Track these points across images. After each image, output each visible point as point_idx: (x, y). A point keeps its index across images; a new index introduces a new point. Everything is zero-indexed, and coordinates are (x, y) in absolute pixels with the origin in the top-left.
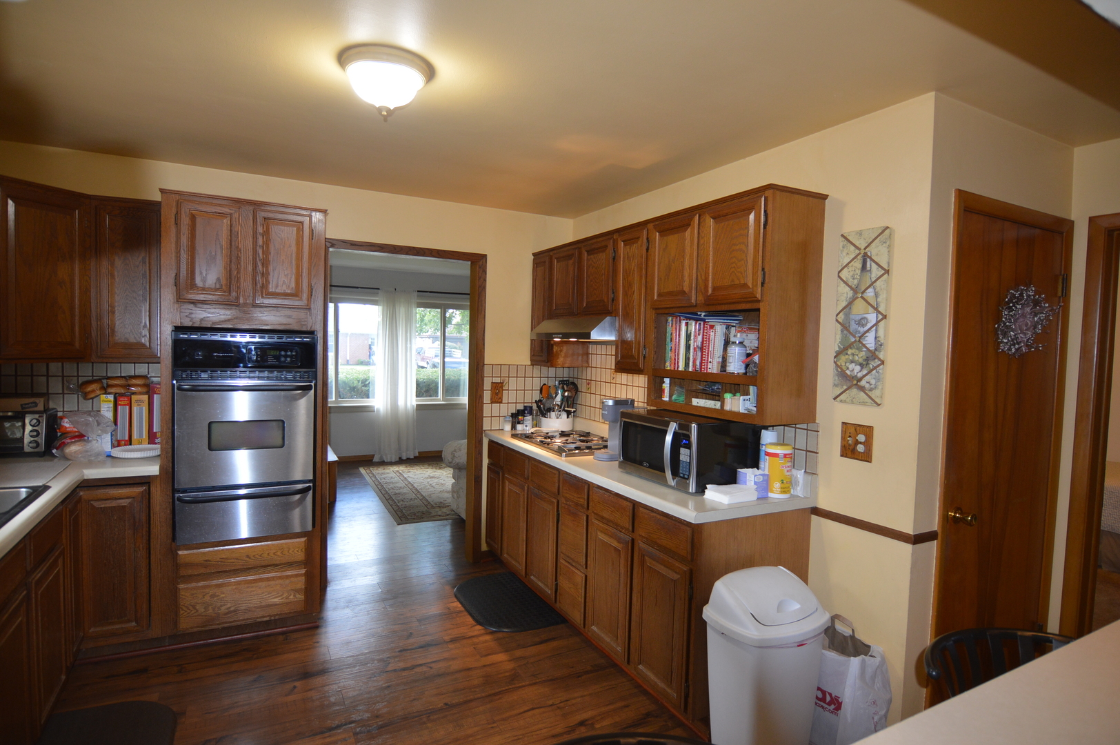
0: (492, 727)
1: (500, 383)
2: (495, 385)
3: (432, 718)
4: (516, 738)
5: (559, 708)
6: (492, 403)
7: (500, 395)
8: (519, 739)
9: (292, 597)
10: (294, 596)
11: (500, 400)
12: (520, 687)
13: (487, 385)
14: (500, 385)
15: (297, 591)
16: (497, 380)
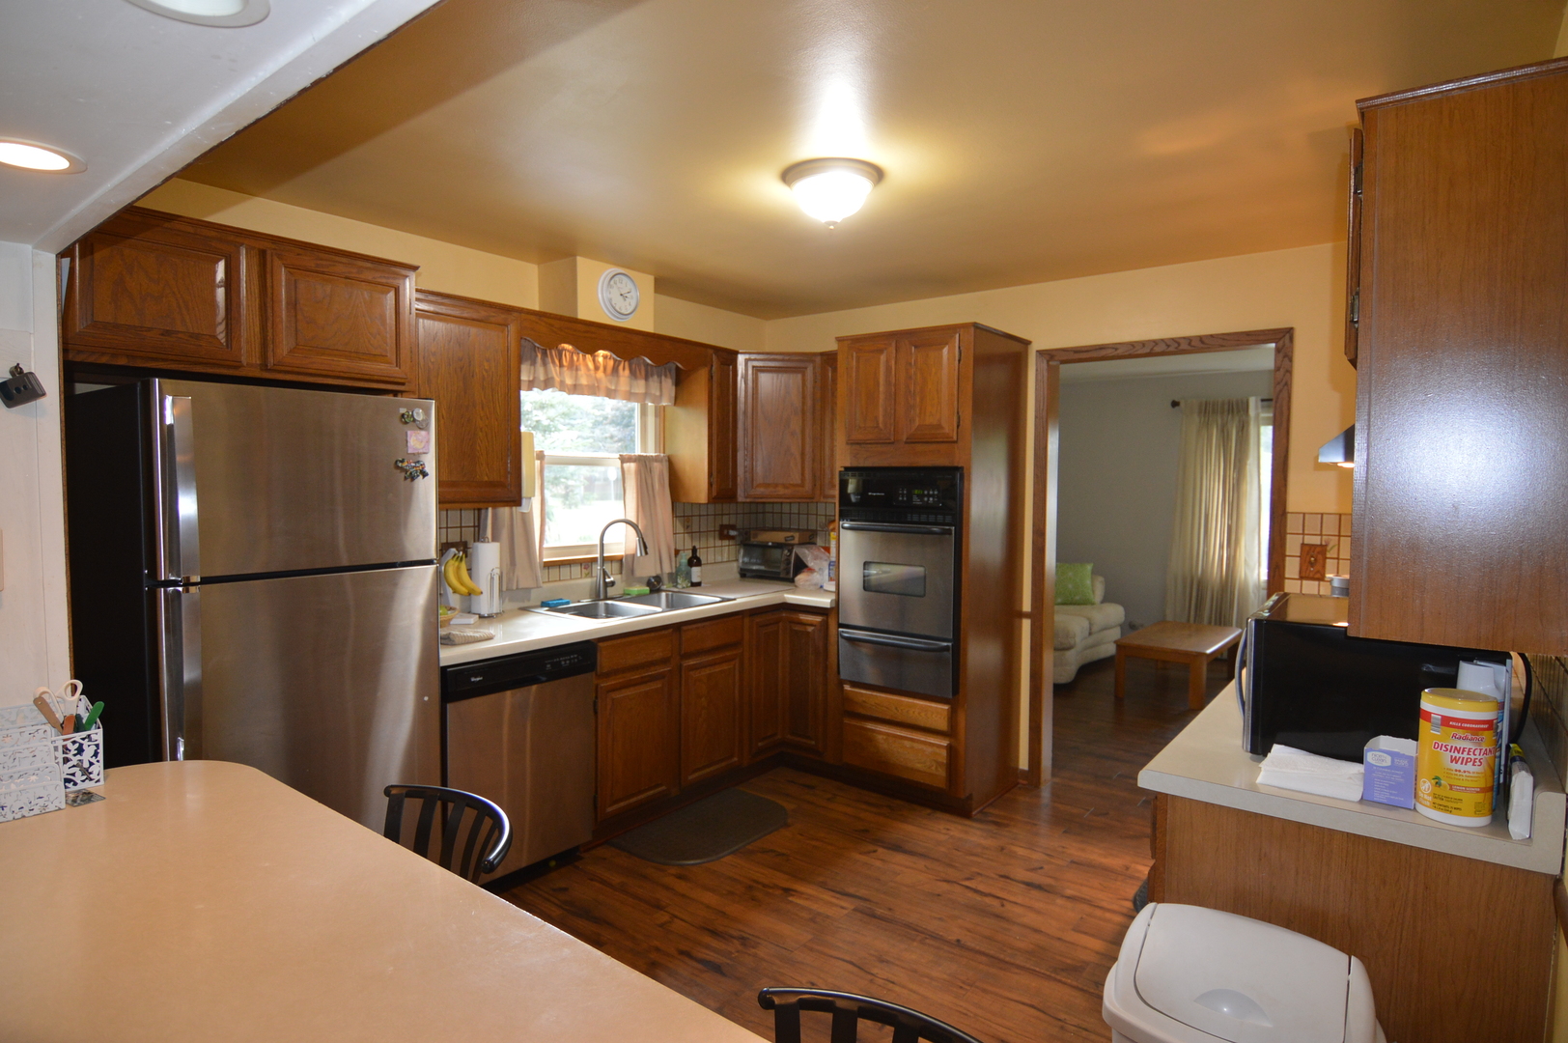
0: (961, 987)
1: (1321, 545)
2: (1307, 548)
3: (927, 941)
4: (965, 1011)
5: (1062, 1027)
6: (1301, 578)
7: (1318, 567)
8: (966, 1015)
9: (933, 768)
10: (936, 768)
11: (1318, 576)
12: (1060, 981)
13: (1293, 546)
14: (1318, 549)
15: (939, 764)
16: (1316, 540)
